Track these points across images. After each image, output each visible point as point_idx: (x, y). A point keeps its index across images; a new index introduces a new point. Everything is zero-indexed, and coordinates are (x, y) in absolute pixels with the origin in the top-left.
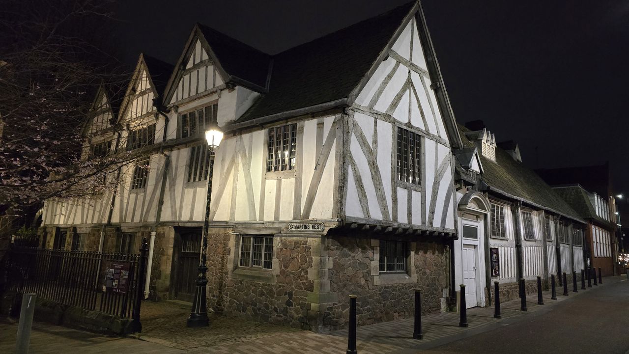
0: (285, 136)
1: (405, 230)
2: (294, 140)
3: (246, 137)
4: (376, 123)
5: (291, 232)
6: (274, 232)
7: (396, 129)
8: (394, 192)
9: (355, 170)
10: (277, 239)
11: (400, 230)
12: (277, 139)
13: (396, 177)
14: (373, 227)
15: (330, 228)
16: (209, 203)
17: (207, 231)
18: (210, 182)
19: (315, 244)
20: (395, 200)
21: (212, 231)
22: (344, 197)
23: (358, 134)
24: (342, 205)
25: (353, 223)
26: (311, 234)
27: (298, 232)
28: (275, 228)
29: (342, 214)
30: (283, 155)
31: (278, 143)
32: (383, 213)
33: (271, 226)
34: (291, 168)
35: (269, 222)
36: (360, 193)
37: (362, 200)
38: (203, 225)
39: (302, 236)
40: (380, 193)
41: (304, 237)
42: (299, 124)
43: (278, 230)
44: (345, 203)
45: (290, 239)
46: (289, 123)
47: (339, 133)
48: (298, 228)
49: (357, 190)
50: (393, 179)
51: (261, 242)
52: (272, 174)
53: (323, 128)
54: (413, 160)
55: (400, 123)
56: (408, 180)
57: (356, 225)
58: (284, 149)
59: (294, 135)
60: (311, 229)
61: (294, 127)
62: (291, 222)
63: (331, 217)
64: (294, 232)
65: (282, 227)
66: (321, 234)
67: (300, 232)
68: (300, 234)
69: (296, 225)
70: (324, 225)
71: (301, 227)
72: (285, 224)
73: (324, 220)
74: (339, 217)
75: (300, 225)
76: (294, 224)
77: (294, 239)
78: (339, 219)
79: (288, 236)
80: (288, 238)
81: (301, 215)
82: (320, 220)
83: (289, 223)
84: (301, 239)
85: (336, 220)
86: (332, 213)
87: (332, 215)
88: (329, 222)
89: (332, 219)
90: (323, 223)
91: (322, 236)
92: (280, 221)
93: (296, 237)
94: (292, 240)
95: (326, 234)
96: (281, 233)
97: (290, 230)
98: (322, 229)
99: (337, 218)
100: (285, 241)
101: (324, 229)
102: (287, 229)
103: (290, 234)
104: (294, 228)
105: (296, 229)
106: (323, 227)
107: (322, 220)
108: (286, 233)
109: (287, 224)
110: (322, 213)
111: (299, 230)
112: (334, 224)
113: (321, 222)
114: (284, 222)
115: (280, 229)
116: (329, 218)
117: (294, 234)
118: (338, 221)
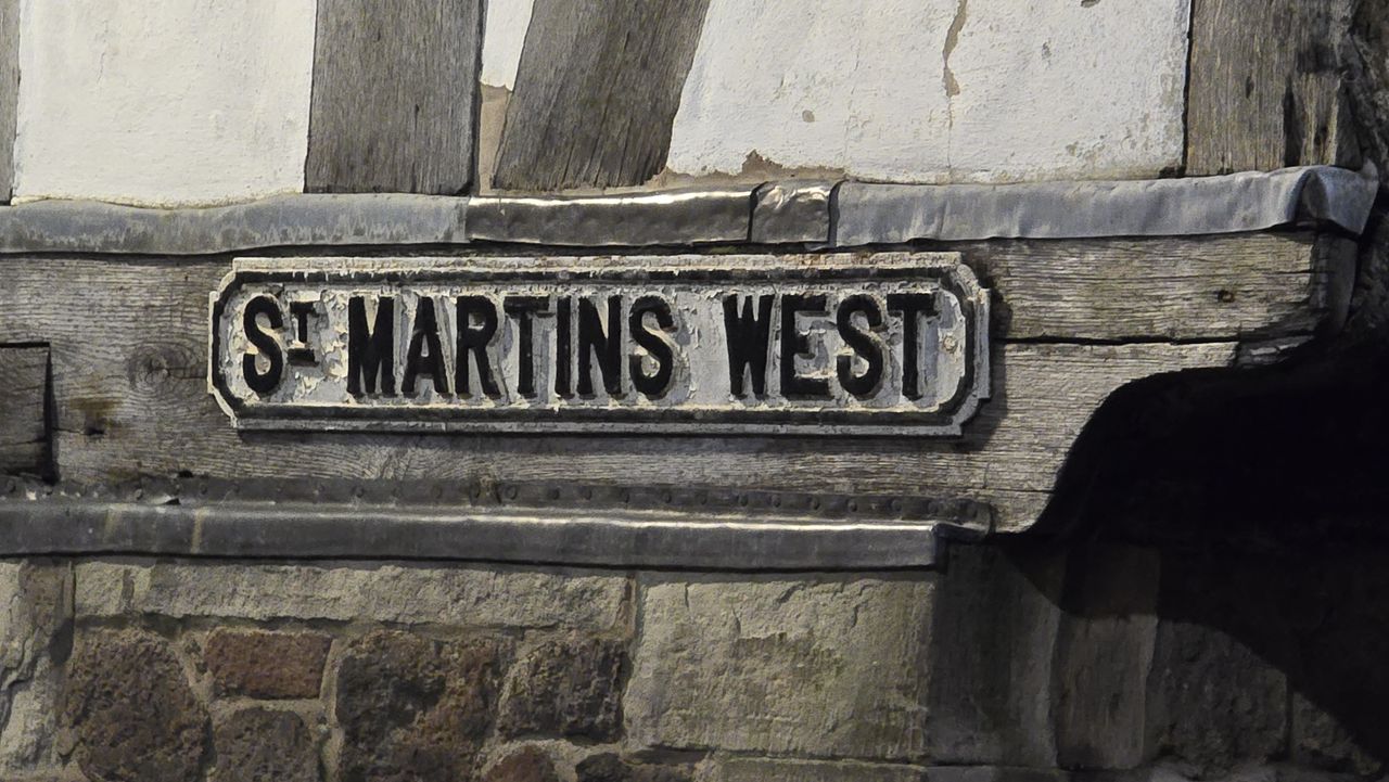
5: (264, 463)
15: (1129, 368)
19: (801, 719)
26: (702, 498)
27: (422, 461)
41: (564, 556)
45: (247, 596)
48: (426, 365)
60: (707, 384)
62: (263, 229)
63: (1156, 130)
64: (328, 447)
65: (69, 345)
66: (920, 511)
67: (464, 465)
68: (472, 491)
69: (372, 295)
70: (995, 298)
71: (491, 351)
72: (128, 274)
73: (1007, 204)
74: (1323, 131)
75: (465, 305)
76: (338, 281)
77: (342, 614)
78: (1328, 185)
79: (195, 550)
80: (216, 575)
81: (484, 80)
82: (897, 192)
83: (226, 258)
84: (486, 614)
85: (1275, 215)
86: (1181, 46)
87: (1167, 99)
88: (1102, 241)
89: (1166, 173)
90: (965, 275)
91: (948, 539)
92: (30, 216)
93: (388, 570)
94: (286, 619)
95: (1042, 503)
96: (45, 471)
97: (252, 423)
98: (946, 391)
99: (1292, 159)
100: (130, 635)
101: (993, 408)
102: (185, 387)
103: (248, 489)
104: (342, 371)
105: (389, 391)
106: (983, 359)
107: (955, 205)
108: (149, 465)
109: (173, 274)
110: (951, 42)
111: (457, 415)
112: (1224, 297)
113: (919, 245)
114: (118, 240)
115: (37, 396)
116: (1101, 162)
117: (336, 491)
118: (1305, 219)
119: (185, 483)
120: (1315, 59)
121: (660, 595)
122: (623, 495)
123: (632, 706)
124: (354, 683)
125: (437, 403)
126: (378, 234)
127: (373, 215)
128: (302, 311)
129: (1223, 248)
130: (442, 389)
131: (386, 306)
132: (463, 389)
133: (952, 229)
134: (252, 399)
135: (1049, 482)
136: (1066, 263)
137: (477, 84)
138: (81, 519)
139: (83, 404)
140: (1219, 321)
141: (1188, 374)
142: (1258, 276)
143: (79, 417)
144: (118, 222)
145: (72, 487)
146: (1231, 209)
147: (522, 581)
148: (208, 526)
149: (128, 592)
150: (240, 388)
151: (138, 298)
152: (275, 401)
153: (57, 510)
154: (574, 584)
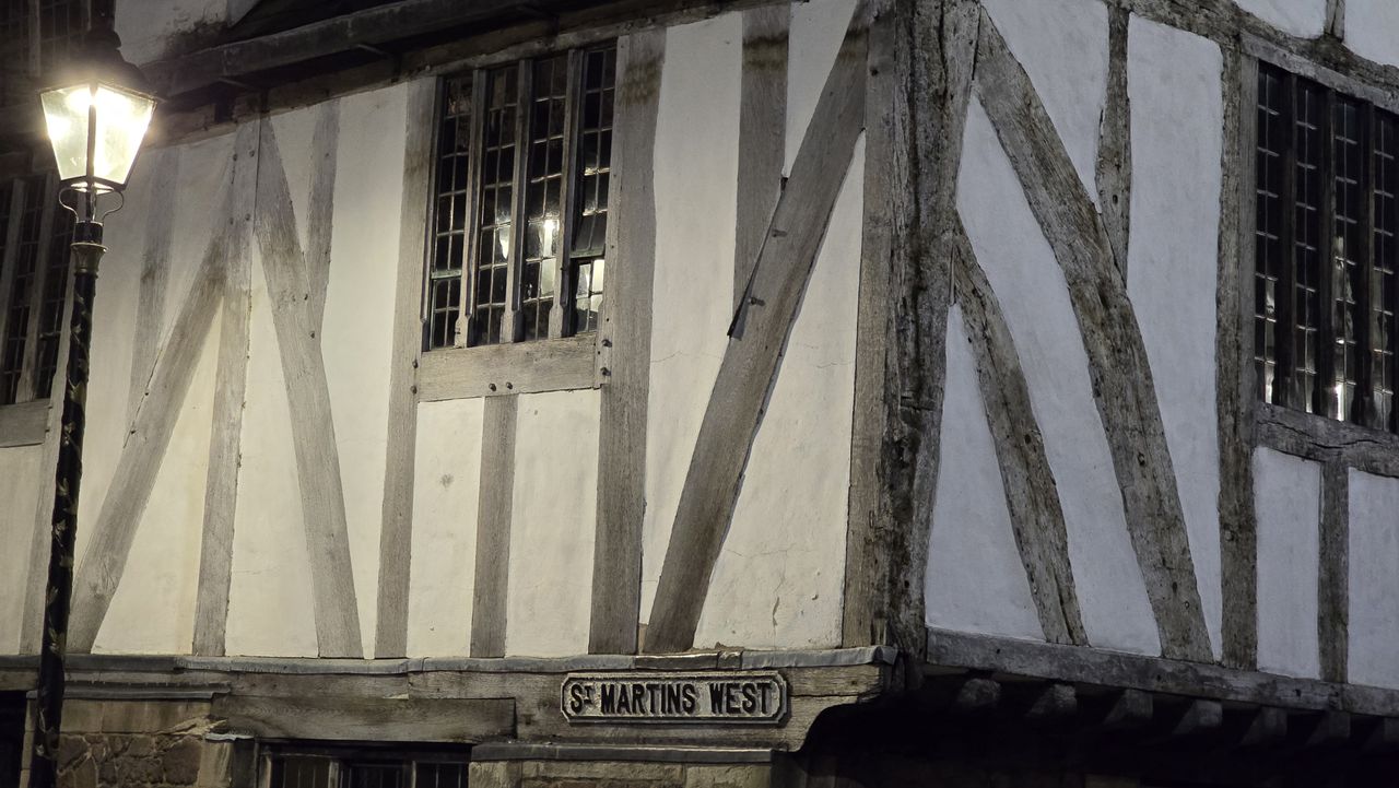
0: (544, 120)
1: (1303, 720)
2: (596, 147)
3: (294, 127)
4: (1118, 36)
5: (577, 732)
6: (474, 727)
7: (1250, 76)
8: (1237, 479)
9: (986, 339)
10: (488, 776)
11: (1272, 718)
12: (492, 137)
13: (1247, 380)
14: (1098, 700)
15: (827, 704)
16: (63, 545)
17: (54, 719)
18: (74, 414)
20: (1239, 528)
21: (85, 721)
22: (919, 513)
23: (1005, 107)
24: (905, 559)
25: (974, 672)
26: (703, 742)
27: (623, 731)
28: (478, 706)
29: (905, 615)
30: (528, 242)
31: (496, 167)
32: (1161, 611)
33: (453, 693)
34: (575, 322)
35: (440, 667)
36: (1020, 490)
37: (1030, 532)
38: (26, 681)
39: (647, 759)
40: (1142, 488)
41: (664, 759)
42: (628, 46)
43: (500, 718)
44: (924, 547)
45: (572, 771)
46: (567, 39)
47: (886, 100)
48: (626, 705)
49: (1003, 468)
50: (1226, 396)
52: (460, 362)
53: (781, 66)
54: (1357, 277)
55: (1273, 37)
56: (1323, 403)
57: (992, 687)
58: (533, 207)
59: (596, 113)
60: (705, 709)
61: (599, 62)
62: (575, 665)
63: (834, 635)
64: (595, 728)
65: (520, 697)
66: (766, 745)
67: (635, 733)
68: (638, 740)
69: (608, 684)
70: (788, 684)
71: (643, 700)
72: (538, 678)
73: (791, 657)
74: (882, 635)
75: (635, 686)
76: (598, 680)
77: (600, 776)
78: (884, 651)
79: (557, 758)
80: (563, 765)
81: (640, 621)
82: (759, 653)
83: (566, 673)
84: (641, 776)
85: (868, 659)
86: (841, 611)
87: (837, 627)
88: (819, 667)
89: (837, 648)
90: (779, 677)
91: (775, 754)
92: (509, 661)
93: (613, 763)
94: (584, 778)
95: (802, 743)
96: (514, 735)
97: (573, 721)
98: (774, 711)
99: (873, 644)
100: (538, 783)
101: (788, 715)
102: (554, 710)
103: (572, 740)
104: (599, 706)
105: (613, 711)
106: (785, 701)
107: (777, 657)
108: (544, 733)
109: (551, 678)
110: (775, 610)
111: (633, 718)
112: (854, 683)
113: (766, 669)
114: (535, 669)
115: (512, 713)
116: (818, 645)
117: (597, 741)
118: (877, 660)
119: (554, 738)
120: (879, 614)
121: (691, 770)
122: (680, 741)
125: (627, 715)
126: (610, 666)
127: (608, 660)
128: (588, 688)
129: (853, 669)
130: (628, 711)
131: (612, 687)
132: (634, 711)
133: (775, 664)
134: (573, 714)
135: (804, 737)
136: (808, 674)
137: (638, 623)
138: (525, 748)
139: (524, 715)
140: (852, 690)
141: (844, 705)
142: (863, 677)
143: (523, 719)
144: (534, 663)
145: (522, 739)
146: (856, 657)
147: (651, 766)
148: (561, 751)
149: (538, 770)
150: (570, 711)
151: (541, 685)
152: (580, 715)
153: (517, 746)
154: (667, 767)
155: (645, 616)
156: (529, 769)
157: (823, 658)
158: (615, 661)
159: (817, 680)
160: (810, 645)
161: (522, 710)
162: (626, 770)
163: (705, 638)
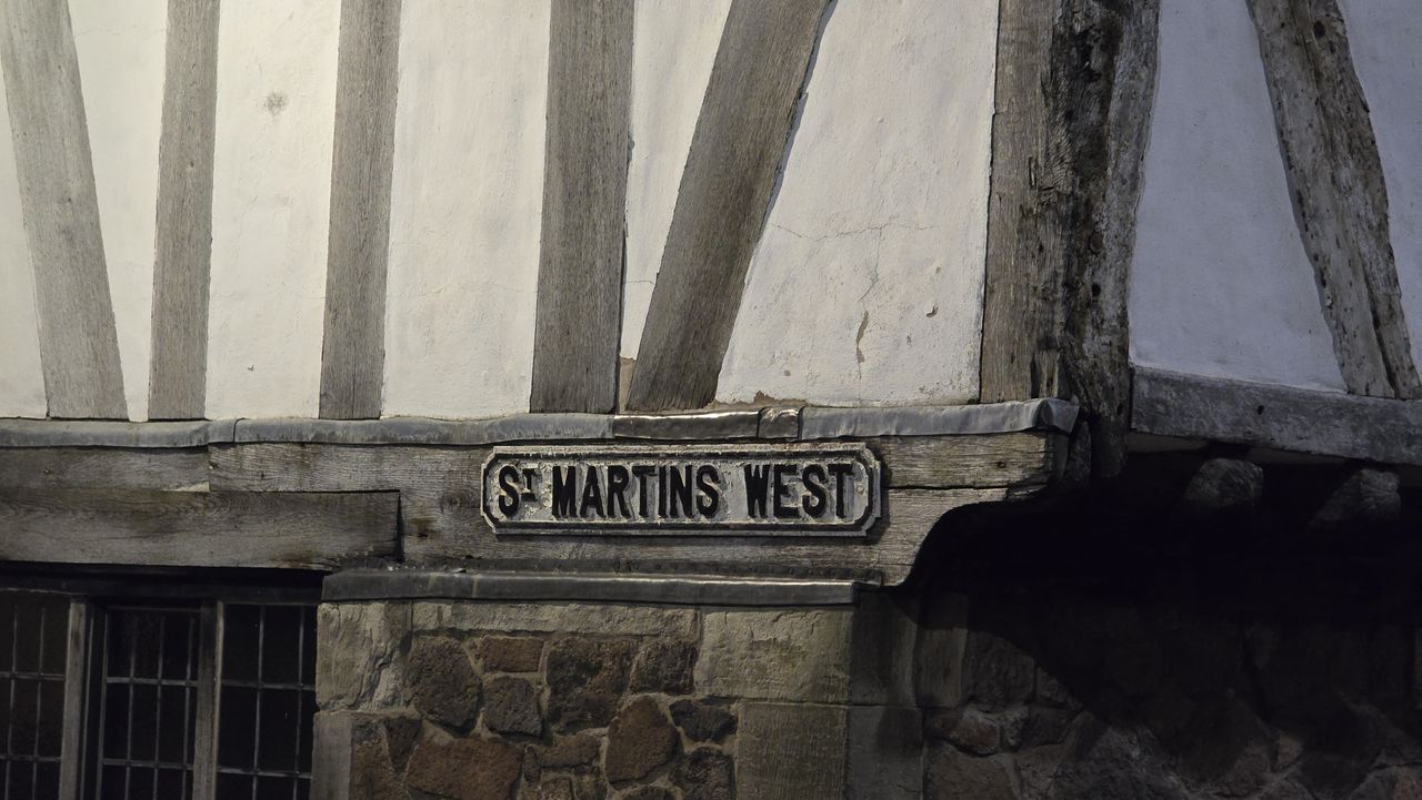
5: (509, 551)
6: (327, 542)
10: (352, 629)
15: (952, 502)
19: (785, 682)
22: (1119, 161)
24: (1094, 244)
25: (1216, 448)
26: (734, 569)
27: (590, 550)
28: (333, 504)
29: (1093, 345)
33: (289, 482)
35: (263, 436)
36: (1304, 116)
37: (1321, 196)
39: (633, 597)
41: (663, 599)
43: (371, 523)
44: (1128, 223)
45: (501, 620)
48: (592, 501)
49: (1272, 83)
51: (182, 649)
57: (1249, 473)
60: (736, 510)
62: (509, 432)
63: (965, 380)
64: (542, 543)
65: (410, 491)
66: (845, 575)
67: (612, 552)
68: (616, 565)
69: (565, 465)
70: (883, 466)
71: (625, 494)
72: (440, 455)
73: (889, 418)
74: (1051, 380)
75: (612, 470)
76: (547, 458)
77: (551, 629)
78: (1054, 408)
79: (474, 596)
80: (485, 609)
81: (621, 355)
82: (833, 411)
83: (489, 446)
84: (623, 628)
85: (1026, 423)
86: (978, 337)
87: (970, 364)
88: (938, 437)
89: (971, 402)
90: (868, 454)
91: (859, 589)
92: (390, 425)
93: (573, 606)
94: (521, 631)
95: (908, 570)
96: (398, 556)
97: (503, 531)
98: (858, 513)
99: (1035, 395)
100: (441, 640)
101: (883, 522)
102: (469, 512)
103: (501, 565)
104: (549, 504)
105: (573, 514)
106: (877, 497)
107: (863, 419)
108: (450, 553)
109: (463, 454)
110: (860, 335)
111: (608, 526)
112: (1000, 465)
113: (844, 439)
114: (435, 438)
115: (393, 517)
116: (938, 396)
117: (546, 566)
118: (1042, 425)
119: (469, 562)
120: (1046, 343)
121: (712, 618)
122: (693, 567)
123: (698, 675)
124: (556, 664)
125: (598, 520)
126: (568, 434)
127: (565, 424)
128: (529, 473)
129: (1000, 440)
130: (600, 513)
131: (572, 470)
132: (611, 513)
133: (861, 430)
134: (503, 518)
135: (911, 560)
136: (919, 448)
137: (618, 357)
138: (416, 580)
139: (416, 521)
140: (998, 477)
141: (982, 504)
142: (1018, 455)
143: (415, 528)
144: (434, 428)
145: (412, 564)
146: (1004, 420)
147: (641, 611)
148: (480, 583)
149: (440, 618)
150: (496, 513)
151: (445, 467)
152: (515, 519)
153: (404, 575)
154: (669, 613)
155: (631, 347)
156: (425, 614)
157: (947, 420)
158: (578, 424)
159: (934, 459)
160: (923, 397)
161: (411, 512)
162: (596, 618)
163: (735, 386)
